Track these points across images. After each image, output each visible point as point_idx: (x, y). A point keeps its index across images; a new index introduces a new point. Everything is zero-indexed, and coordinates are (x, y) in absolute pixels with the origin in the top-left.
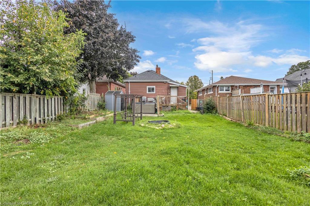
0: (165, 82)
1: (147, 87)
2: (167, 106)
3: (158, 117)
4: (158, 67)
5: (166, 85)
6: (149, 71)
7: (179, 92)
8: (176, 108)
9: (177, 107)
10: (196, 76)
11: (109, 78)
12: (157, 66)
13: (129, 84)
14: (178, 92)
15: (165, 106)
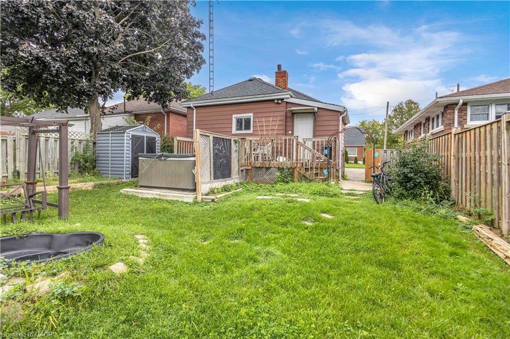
0: (278, 99)
1: (234, 116)
2: (268, 169)
3: (196, 202)
4: (283, 69)
5: (282, 108)
6: (252, 80)
7: (317, 128)
8: (292, 174)
9: (296, 173)
10: (413, 103)
11: (148, 99)
12: (279, 67)
13: (195, 111)
14: (315, 126)
15: (260, 168)
